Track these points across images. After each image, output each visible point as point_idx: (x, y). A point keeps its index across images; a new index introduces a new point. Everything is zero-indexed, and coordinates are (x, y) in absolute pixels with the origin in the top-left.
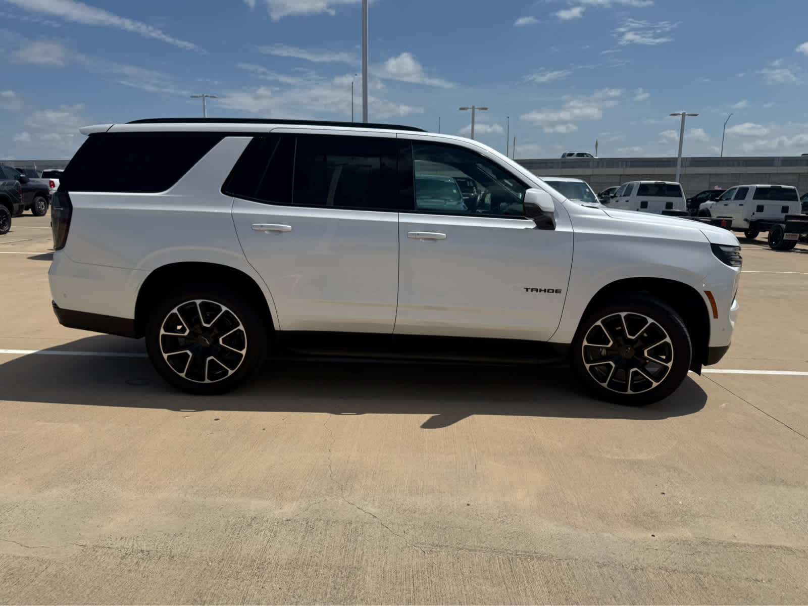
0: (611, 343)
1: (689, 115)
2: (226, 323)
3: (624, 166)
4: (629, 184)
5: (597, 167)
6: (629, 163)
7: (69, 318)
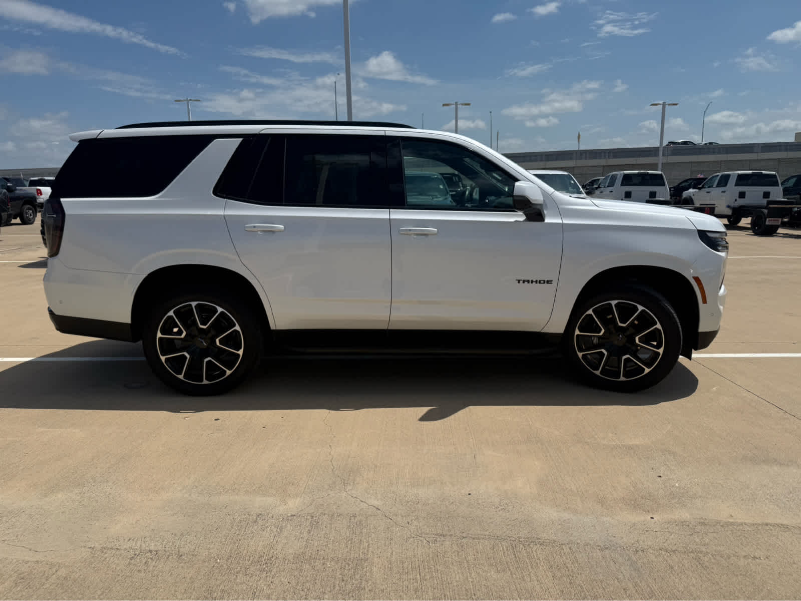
0: (603, 331)
1: (669, 105)
2: (223, 324)
3: (607, 157)
4: (612, 175)
5: (581, 159)
6: (612, 154)
7: (65, 324)
